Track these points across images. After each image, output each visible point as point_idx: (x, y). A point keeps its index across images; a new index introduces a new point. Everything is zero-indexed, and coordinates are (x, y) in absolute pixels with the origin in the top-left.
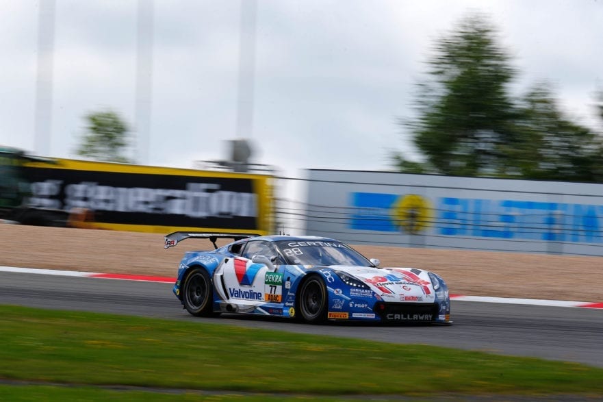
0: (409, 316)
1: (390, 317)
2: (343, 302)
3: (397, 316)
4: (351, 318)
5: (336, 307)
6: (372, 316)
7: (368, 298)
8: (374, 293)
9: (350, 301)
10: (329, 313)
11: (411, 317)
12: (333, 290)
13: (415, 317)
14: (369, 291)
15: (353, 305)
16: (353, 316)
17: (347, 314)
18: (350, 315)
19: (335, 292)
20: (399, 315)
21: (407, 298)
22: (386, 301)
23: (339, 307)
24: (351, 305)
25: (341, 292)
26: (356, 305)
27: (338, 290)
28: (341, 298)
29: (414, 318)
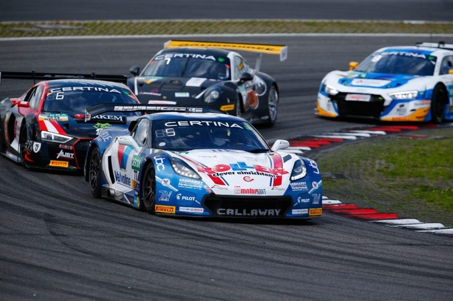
0: (244, 211)
1: (221, 211)
2: (170, 194)
3: (230, 212)
4: (178, 213)
5: (162, 200)
6: (200, 211)
7: (197, 190)
8: (204, 184)
9: (177, 193)
10: (156, 206)
11: (248, 211)
12: (161, 179)
13: (254, 212)
14: (199, 182)
15: (181, 197)
16: (180, 210)
17: (174, 207)
18: (177, 209)
19: (163, 183)
20: (232, 211)
21: (243, 191)
22: (216, 193)
23: (166, 200)
24: (178, 198)
25: (169, 182)
26: (183, 198)
27: (166, 180)
28: (169, 190)
29: (252, 214)
